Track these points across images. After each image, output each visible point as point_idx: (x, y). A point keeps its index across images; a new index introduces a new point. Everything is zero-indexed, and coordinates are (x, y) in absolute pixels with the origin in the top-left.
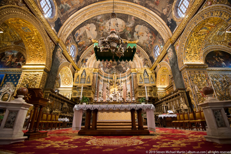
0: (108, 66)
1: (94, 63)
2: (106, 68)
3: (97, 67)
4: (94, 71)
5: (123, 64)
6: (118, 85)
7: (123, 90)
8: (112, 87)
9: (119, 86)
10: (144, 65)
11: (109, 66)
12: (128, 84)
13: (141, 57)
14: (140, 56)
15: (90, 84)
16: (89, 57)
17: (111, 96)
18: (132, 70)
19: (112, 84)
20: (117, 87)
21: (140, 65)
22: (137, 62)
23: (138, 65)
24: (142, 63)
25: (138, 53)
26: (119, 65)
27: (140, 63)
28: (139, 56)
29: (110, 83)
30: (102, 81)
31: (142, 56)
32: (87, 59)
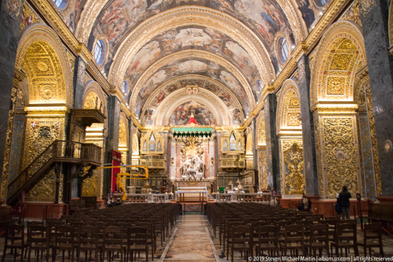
0: (182, 117)
1: (162, 117)
2: (180, 119)
3: (167, 123)
4: (164, 130)
5: (206, 114)
6: (197, 146)
7: (204, 154)
8: (188, 148)
9: (199, 147)
10: (235, 120)
11: (184, 116)
12: (212, 146)
13: (230, 107)
14: (230, 105)
15: (162, 152)
16: (155, 107)
17: (188, 162)
18: (217, 128)
19: (188, 144)
20: (196, 148)
21: (228, 120)
22: (224, 114)
23: (225, 120)
24: (231, 117)
25: (227, 99)
26: (200, 114)
27: (229, 118)
28: (228, 105)
29: (186, 143)
30: (174, 142)
31: (233, 104)
32: (152, 111)
